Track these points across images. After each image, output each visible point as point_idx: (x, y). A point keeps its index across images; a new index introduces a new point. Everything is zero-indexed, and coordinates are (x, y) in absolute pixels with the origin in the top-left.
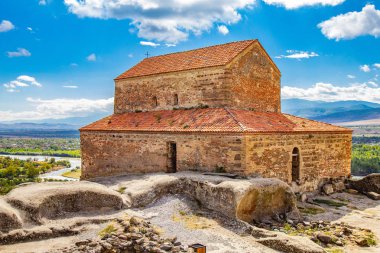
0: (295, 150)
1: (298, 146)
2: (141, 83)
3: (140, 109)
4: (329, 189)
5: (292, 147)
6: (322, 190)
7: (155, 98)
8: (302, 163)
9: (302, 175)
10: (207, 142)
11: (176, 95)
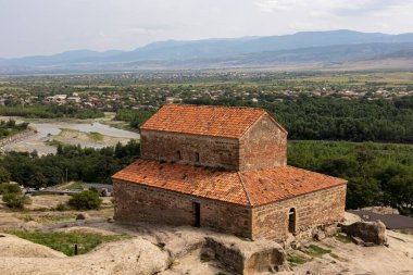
0: (292, 210)
1: (295, 207)
2: (166, 137)
3: (165, 159)
4: (321, 236)
5: (289, 209)
6: (316, 237)
7: (179, 152)
8: (297, 218)
9: (297, 228)
10: (224, 208)
11: (198, 154)
